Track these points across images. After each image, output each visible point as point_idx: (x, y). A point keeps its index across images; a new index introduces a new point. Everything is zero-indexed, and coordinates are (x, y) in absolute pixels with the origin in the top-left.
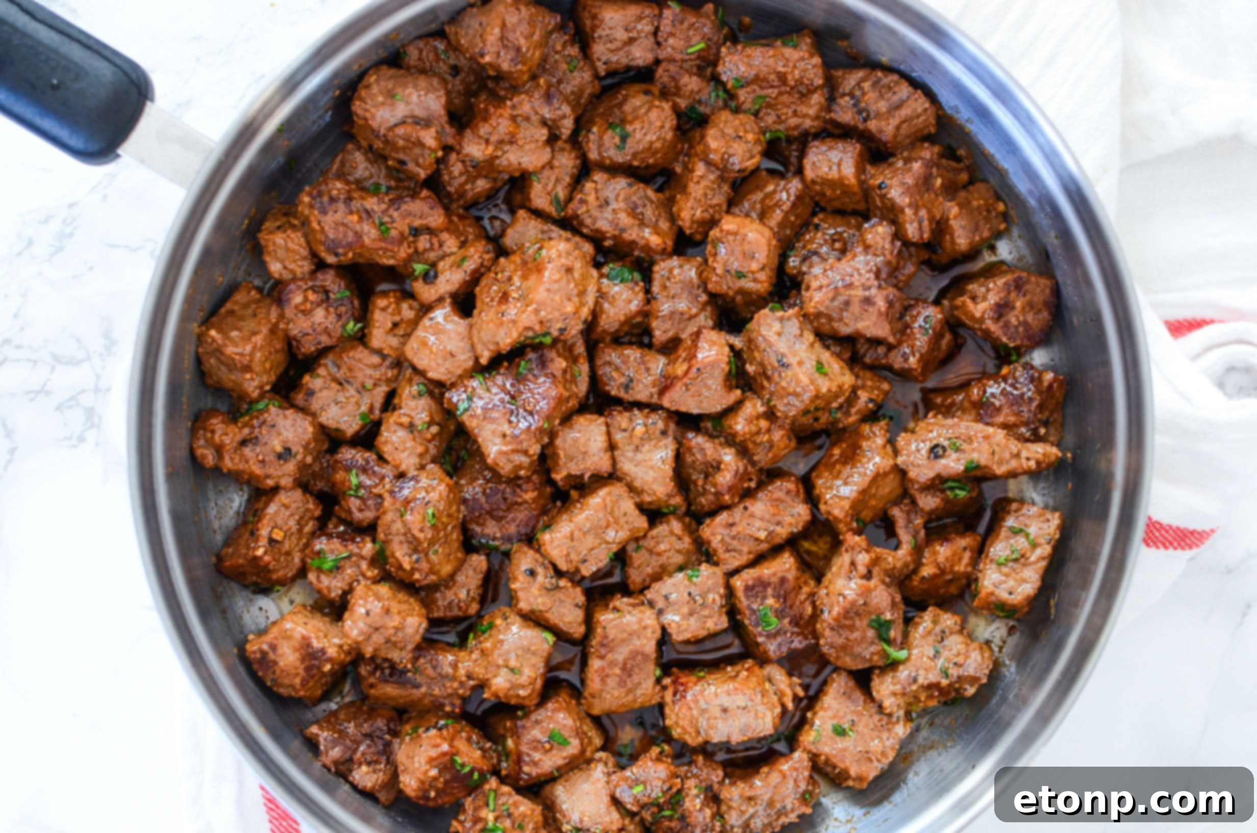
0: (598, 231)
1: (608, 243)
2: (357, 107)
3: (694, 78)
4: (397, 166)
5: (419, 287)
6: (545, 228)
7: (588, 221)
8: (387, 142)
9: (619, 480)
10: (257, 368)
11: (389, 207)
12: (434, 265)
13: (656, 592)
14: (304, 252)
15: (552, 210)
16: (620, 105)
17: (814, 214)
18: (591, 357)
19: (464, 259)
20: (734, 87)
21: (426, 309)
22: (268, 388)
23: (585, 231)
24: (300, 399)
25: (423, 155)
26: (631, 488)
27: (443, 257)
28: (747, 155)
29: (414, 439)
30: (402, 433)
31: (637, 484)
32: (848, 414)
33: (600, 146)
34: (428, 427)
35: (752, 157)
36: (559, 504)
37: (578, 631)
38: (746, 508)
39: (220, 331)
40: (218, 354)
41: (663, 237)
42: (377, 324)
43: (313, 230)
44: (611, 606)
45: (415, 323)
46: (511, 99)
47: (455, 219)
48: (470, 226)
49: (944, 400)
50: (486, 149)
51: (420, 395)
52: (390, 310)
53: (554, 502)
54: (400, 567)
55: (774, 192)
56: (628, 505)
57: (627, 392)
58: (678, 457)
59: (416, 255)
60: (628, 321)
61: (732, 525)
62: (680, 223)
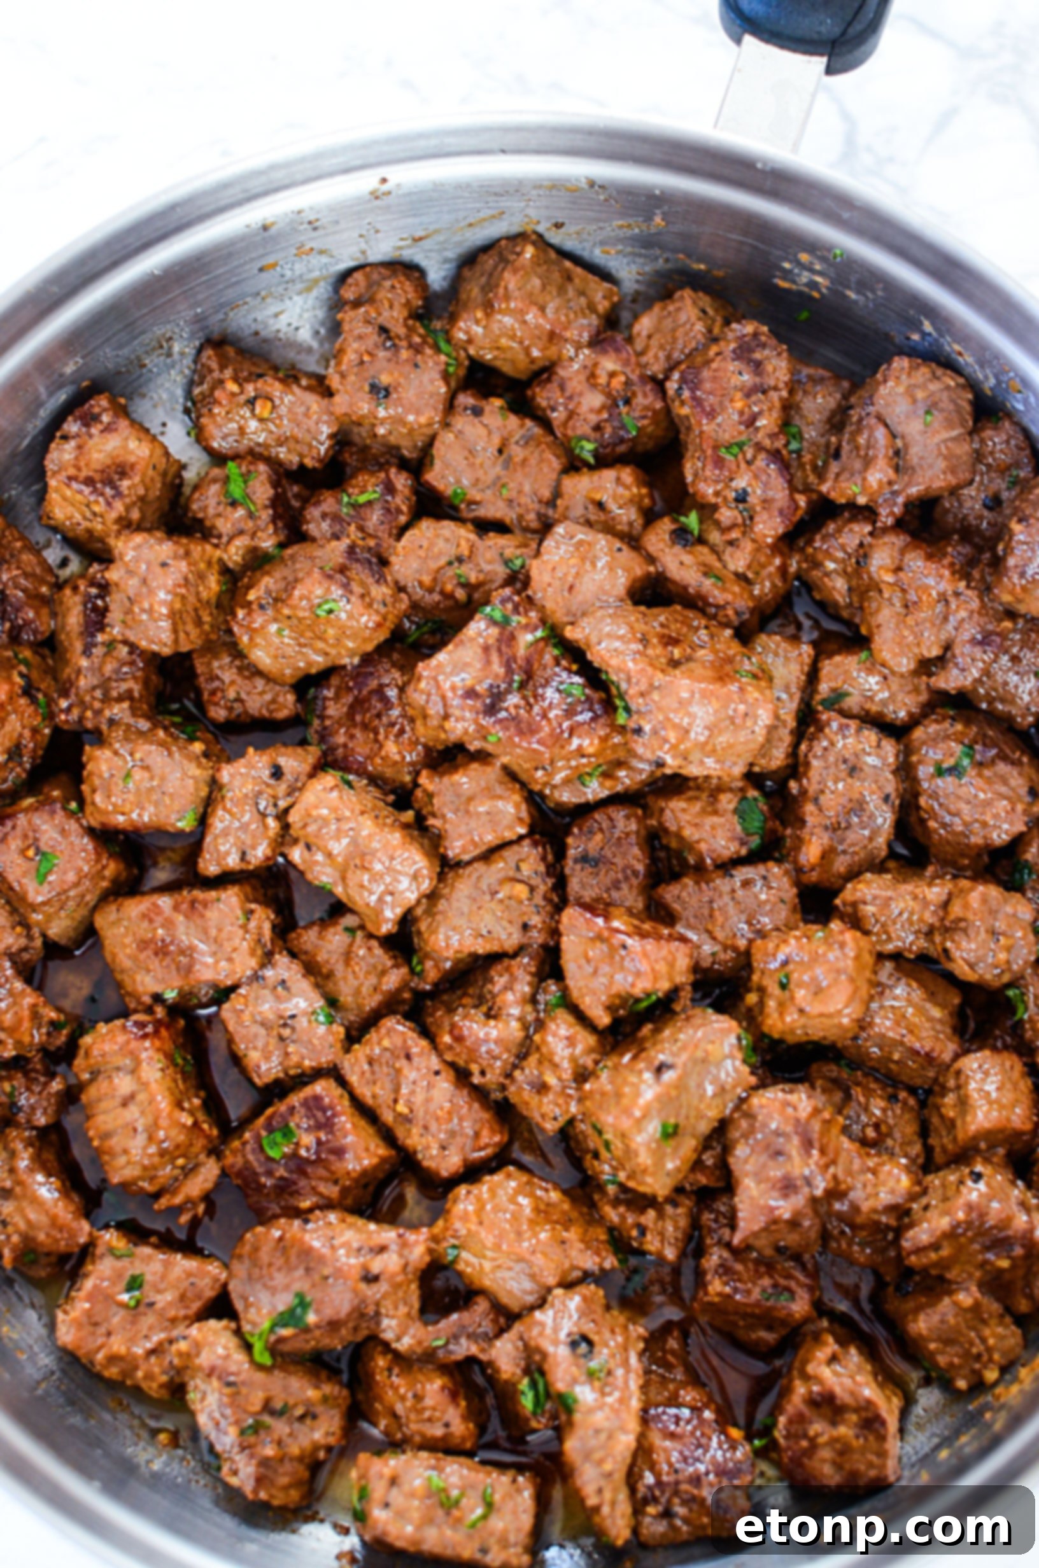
0: (807, 764)
1: (793, 786)
4: (832, 450)
5: (666, 525)
6: (794, 690)
7: (817, 747)
8: (860, 421)
10: (494, 323)
11: (768, 451)
12: (701, 540)
13: (284, 968)
14: (676, 353)
15: (822, 693)
16: (1004, 757)
17: (912, 1091)
18: (615, 800)
19: (719, 580)
21: (633, 541)
22: (473, 353)
23: (803, 747)
24: (466, 399)
25: (852, 474)
26: (432, 897)
27: (714, 550)
28: (973, 960)
29: (440, 568)
30: (446, 549)
31: (442, 905)
32: (616, 1203)
33: (934, 741)
34: (460, 585)
35: (972, 968)
36: (391, 798)
37: (209, 866)
38: (437, 1073)
39: (535, 261)
40: (501, 265)
41: (821, 865)
42: (596, 480)
43: (707, 352)
44: (253, 906)
45: (609, 529)
46: (968, 587)
47: (777, 559)
48: (774, 585)
49: (673, 1352)
50: (887, 570)
51: (507, 563)
52: (621, 490)
53: (393, 792)
54: (249, 587)
56: (407, 897)
57: (576, 861)
58: (495, 958)
59: (707, 510)
61: (408, 1057)
62: (849, 886)
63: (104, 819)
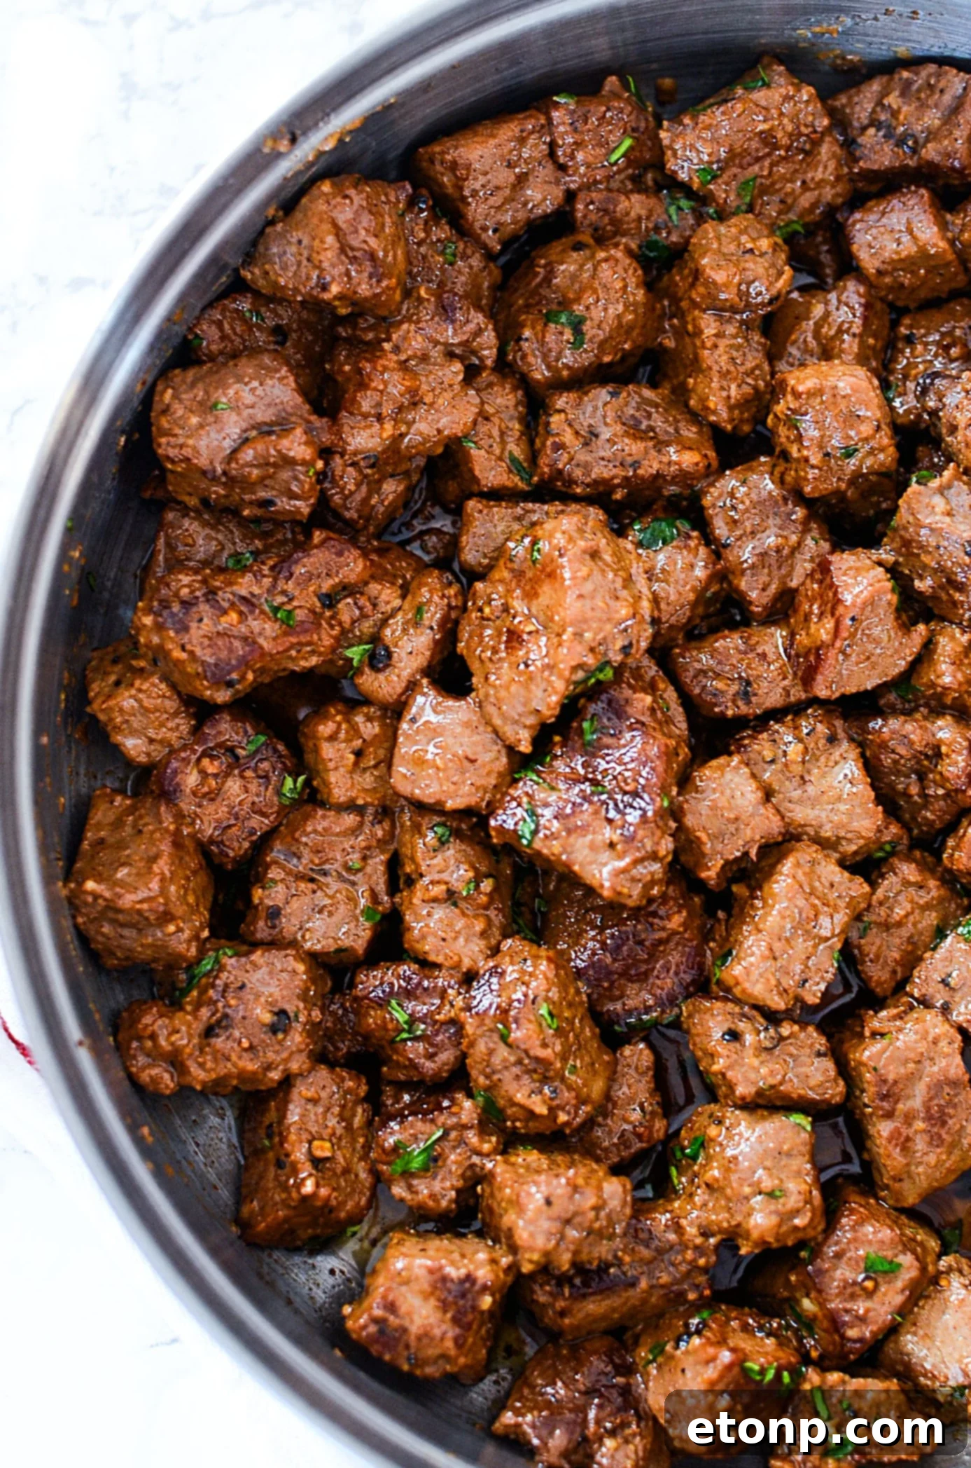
0: (596, 482)
1: (618, 495)
2: (166, 447)
3: (635, 198)
4: (259, 512)
5: (371, 682)
6: (519, 511)
7: (578, 473)
8: (231, 481)
9: (798, 838)
10: (179, 910)
11: (275, 579)
12: (375, 639)
14: (171, 705)
15: (517, 481)
16: (547, 280)
17: (896, 322)
18: (673, 677)
19: (419, 610)
20: (703, 184)
21: (395, 711)
22: (206, 934)
23: (579, 491)
24: (261, 929)
25: (296, 478)
26: (825, 844)
27: (384, 622)
28: (772, 271)
29: (464, 914)
30: (440, 913)
31: (827, 832)
33: (545, 355)
34: (477, 887)
35: (780, 273)
36: (721, 914)
37: (835, 1091)
39: (99, 879)
40: (111, 915)
41: (698, 450)
42: (331, 765)
43: (178, 662)
44: (867, 1033)
45: (390, 738)
46: (388, 340)
47: (374, 557)
48: (399, 559)
50: (382, 430)
51: (442, 843)
52: (342, 735)
53: (713, 915)
54: (531, 1114)
55: (827, 314)
56: (831, 871)
57: (748, 703)
58: (871, 767)
59: (345, 638)
60: (701, 599)
62: (713, 418)
63: (819, 1213)
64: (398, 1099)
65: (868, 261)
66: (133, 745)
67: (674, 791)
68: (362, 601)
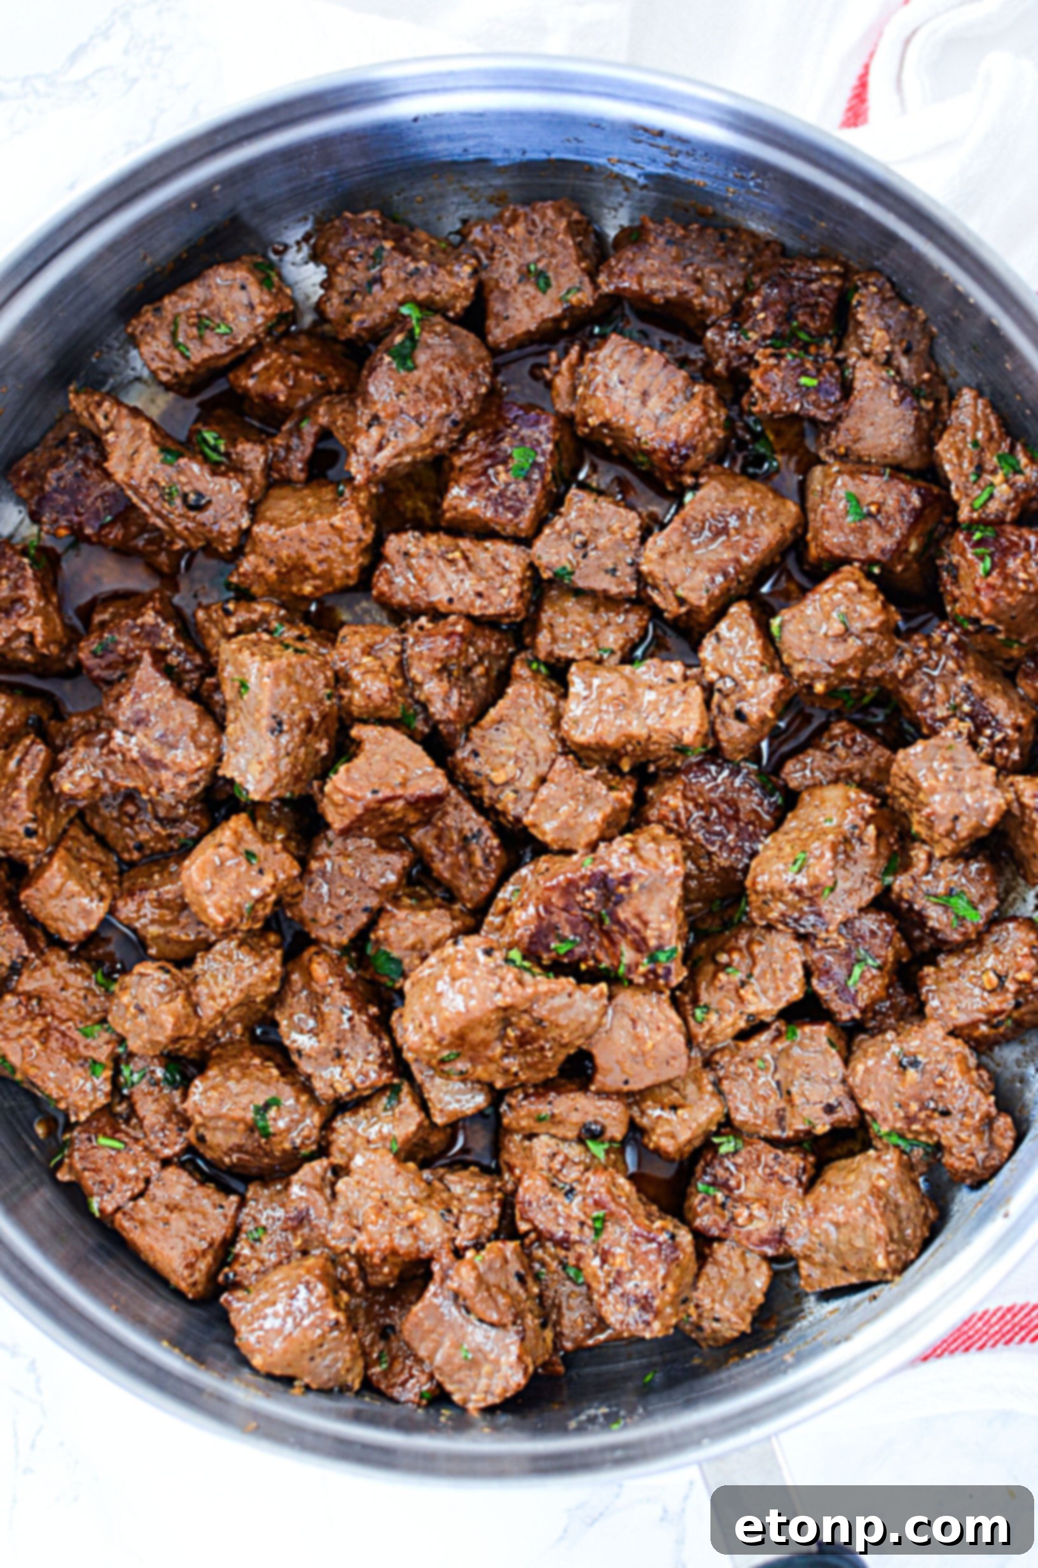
0: (374, 1033)
1: (373, 1010)
2: (517, 1379)
3: (141, 1112)
4: (530, 1281)
5: (615, 1128)
6: (425, 1082)
7: (376, 1051)
8: (518, 1316)
9: (563, 741)
10: (865, 1186)
11: (574, 1243)
12: (579, 1140)
13: (622, 585)
14: (710, 1269)
15: (404, 1094)
16: (239, 1148)
17: (132, 864)
18: (491, 898)
19: (541, 1119)
20: (104, 1067)
21: (628, 1098)
22: (872, 1152)
23: (386, 1043)
24: (847, 1112)
25: (490, 1268)
26: (557, 721)
27: (565, 1140)
28: (144, 981)
31: (547, 721)
32: (264, 618)
33: (295, 1123)
34: (728, 965)
35: (142, 975)
36: (652, 768)
37: (740, 610)
38: (451, 601)
39: (872, 1258)
40: (896, 1235)
41: (309, 967)
42: (694, 1125)
43: (678, 1285)
44: (683, 610)
45: (652, 1092)
46: (347, 1251)
47: (517, 1172)
48: (509, 1152)
49: (157, 553)
50: (419, 1220)
51: (707, 1008)
52: (667, 1128)
53: (655, 775)
54: (880, 835)
55: (153, 922)
56: (575, 705)
57: (480, 831)
58: (479, 715)
59: (590, 1165)
60: (419, 907)
61: (479, 595)
62: (278, 969)
63: (839, 576)
64: (921, 940)
65: (99, 909)
66: (760, 1281)
67: (575, 858)
68: (556, 1165)
